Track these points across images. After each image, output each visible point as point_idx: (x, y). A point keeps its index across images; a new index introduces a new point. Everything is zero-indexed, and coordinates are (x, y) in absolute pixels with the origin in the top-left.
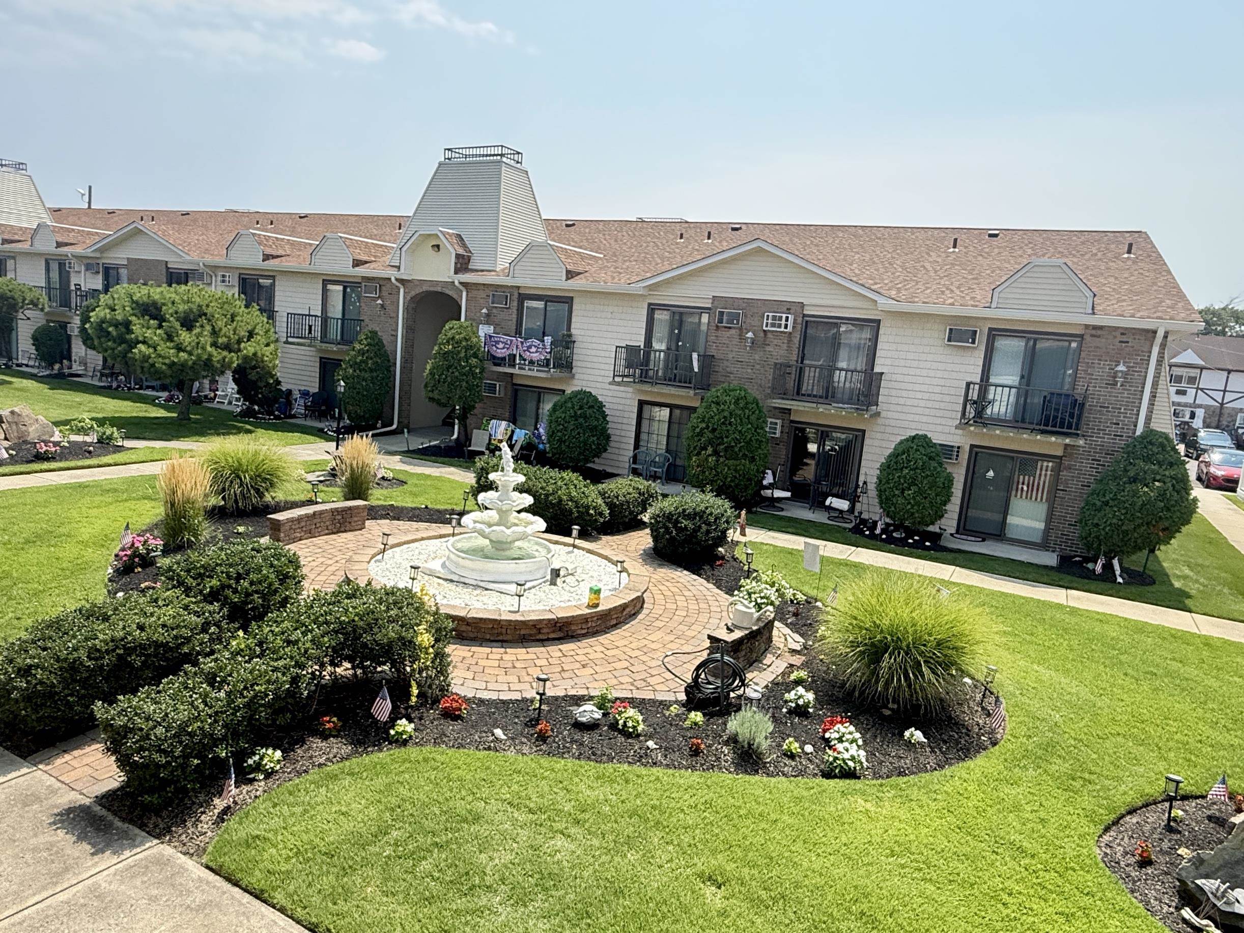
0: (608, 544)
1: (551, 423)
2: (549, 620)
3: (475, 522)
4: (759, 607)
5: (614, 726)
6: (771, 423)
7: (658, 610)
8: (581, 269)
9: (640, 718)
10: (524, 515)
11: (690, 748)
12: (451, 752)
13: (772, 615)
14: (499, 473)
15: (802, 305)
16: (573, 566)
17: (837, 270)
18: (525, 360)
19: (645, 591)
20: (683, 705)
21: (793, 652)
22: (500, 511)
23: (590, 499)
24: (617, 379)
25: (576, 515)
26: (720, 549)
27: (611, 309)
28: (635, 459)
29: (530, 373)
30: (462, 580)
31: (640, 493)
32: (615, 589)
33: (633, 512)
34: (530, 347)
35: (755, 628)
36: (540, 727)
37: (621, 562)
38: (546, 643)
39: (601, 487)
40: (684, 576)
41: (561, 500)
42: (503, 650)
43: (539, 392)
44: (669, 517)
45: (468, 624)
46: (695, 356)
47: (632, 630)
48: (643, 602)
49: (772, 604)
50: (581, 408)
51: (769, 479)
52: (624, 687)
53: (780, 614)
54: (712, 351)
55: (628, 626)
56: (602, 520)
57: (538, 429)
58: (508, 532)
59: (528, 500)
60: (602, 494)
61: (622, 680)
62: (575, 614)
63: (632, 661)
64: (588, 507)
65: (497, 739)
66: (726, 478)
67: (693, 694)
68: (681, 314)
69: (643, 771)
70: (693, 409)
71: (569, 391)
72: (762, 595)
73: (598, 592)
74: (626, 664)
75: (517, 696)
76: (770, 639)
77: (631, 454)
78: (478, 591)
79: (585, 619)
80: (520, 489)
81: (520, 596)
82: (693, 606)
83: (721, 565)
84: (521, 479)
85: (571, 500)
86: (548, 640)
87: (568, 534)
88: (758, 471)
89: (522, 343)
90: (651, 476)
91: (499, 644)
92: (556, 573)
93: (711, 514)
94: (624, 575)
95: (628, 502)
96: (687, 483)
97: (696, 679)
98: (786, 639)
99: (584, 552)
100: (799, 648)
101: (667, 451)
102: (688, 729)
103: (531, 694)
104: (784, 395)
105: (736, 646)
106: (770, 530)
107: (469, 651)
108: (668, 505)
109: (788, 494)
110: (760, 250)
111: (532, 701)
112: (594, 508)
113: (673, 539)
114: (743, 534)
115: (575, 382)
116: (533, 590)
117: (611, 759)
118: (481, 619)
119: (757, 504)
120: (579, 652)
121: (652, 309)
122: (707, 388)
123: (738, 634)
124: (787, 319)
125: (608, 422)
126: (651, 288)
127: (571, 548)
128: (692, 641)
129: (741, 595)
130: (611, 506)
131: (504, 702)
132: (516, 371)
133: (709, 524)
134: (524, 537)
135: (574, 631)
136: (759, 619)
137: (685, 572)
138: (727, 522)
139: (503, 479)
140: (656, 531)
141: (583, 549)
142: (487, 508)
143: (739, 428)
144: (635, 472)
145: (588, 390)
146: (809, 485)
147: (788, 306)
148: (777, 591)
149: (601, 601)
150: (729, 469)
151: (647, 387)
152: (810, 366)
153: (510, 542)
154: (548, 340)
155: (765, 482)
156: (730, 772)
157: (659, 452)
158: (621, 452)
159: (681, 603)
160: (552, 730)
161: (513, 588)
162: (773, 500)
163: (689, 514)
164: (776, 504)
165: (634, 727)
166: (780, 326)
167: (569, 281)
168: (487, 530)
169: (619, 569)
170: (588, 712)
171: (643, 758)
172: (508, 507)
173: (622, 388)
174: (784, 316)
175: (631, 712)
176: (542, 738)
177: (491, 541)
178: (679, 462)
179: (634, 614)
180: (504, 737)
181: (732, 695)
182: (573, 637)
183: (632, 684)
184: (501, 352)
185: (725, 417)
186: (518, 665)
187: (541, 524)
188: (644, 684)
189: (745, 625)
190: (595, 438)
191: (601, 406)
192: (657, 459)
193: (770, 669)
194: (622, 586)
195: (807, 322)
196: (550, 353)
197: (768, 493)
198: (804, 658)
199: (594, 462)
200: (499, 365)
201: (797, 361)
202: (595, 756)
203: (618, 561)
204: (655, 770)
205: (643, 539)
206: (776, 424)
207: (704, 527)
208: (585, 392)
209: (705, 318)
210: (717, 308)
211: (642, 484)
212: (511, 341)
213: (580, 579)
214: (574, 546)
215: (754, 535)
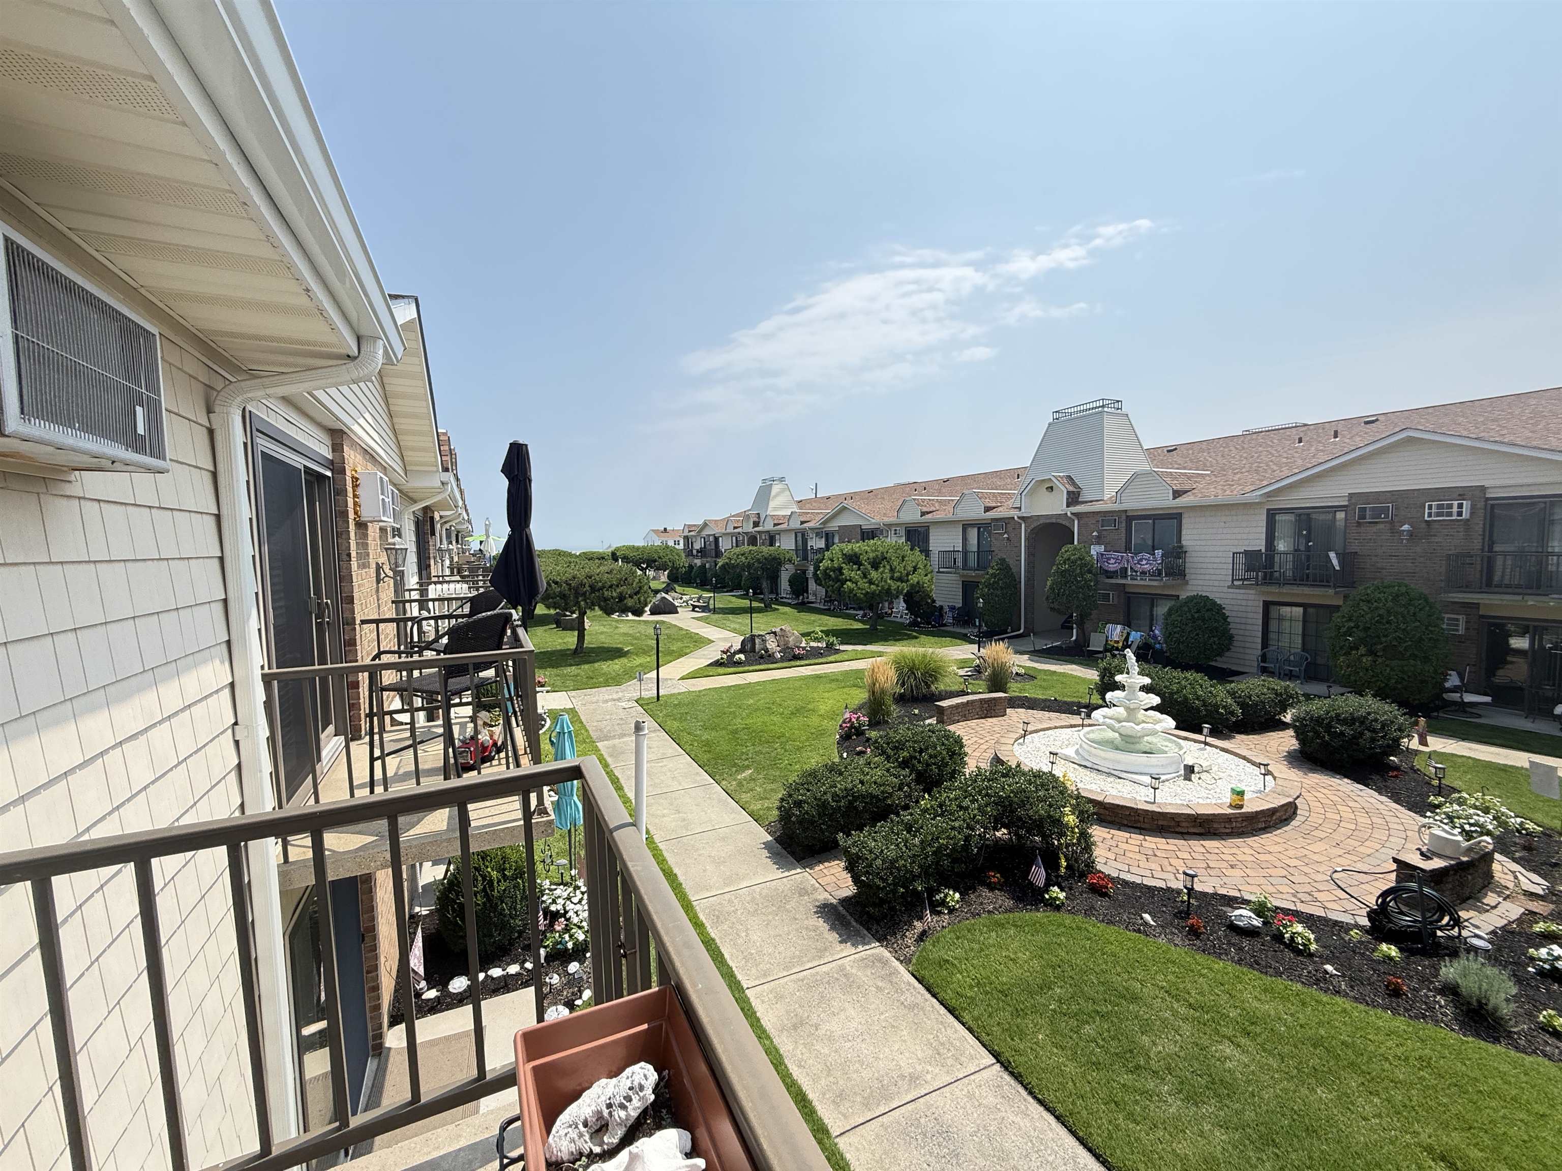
0: (1242, 742)
1: (1167, 624)
2: (1189, 815)
3: (1105, 717)
4: (1468, 835)
5: (1278, 937)
6: (1449, 619)
7: (1316, 819)
8: (1187, 487)
9: (1312, 937)
10: (1151, 712)
11: (1387, 986)
12: (1102, 926)
13: (1491, 847)
14: (1125, 675)
15: (1483, 489)
16: (1208, 763)
17: (1534, 443)
18: (1136, 572)
19: (1298, 797)
20: (1367, 932)
21: (1532, 895)
22: (1127, 709)
23: (1219, 699)
24: (1236, 583)
25: (1204, 713)
26: (1392, 758)
27: (1224, 519)
28: (1264, 658)
29: (1142, 583)
30: (1096, 767)
31: (1276, 694)
32: (1260, 792)
33: (1270, 712)
34: (1141, 560)
35: (1465, 859)
36: (1191, 921)
37: (1265, 765)
38: (1186, 836)
39: (1229, 687)
40: (1346, 785)
41: (1186, 698)
42: (1142, 837)
43: (1153, 599)
44: (1318, 721)
45: (1105, 808)
46: (1332, 555)
47: (1286, 836)
48: (1296, 808)
49: (1489, 833)
50: (1198, 611)
51: (1453, 680)
52: (1284, 897)
53: (1503, 845)
54: (1354, 548)
55: (1279, 831)
56: (1234, 719)
57: (1153, 631)
58: (1136, 727)
59: (1156, 700)
60: (1232, 694)
61: (1281, 889)
62: (1216, 812)
63: (1290, 870)
64: (1216, 706)
65: (1146, 924)
66: (1389, 679)
67: (1381, 922)
68: (1308, 515)
69: (1325, 998)
70: (1338, 607)
71: (1183, 596)
72: (1472, 821)
73: (1241, 794)
74: (1285, 873)
75: (1161, 884)
76: (1489, 875)
77: (1259, 652)
78: (1112, 779)
79: (1226, 819)
80: (1145, 689)
81: (1155, 789)
82: (1363, 820)
83: (1396, 776)
84: (1147, 681)
85: (1198, 699)
86: (1188, 833)
87: (1200, 732)
88: (1435, 671)
89: (1132, 557)
90: (1286, 675)
91: (1138, 831)
92: (1190, 770)
93: (1376, 720)
94: (1269, 778)
95: (1261, 702)
96: (1334, 682)
97: (1383, 906)
98: (1516, 877)
99: (1218, 751)
100: (1541, 892)
101: (1304, 650)
102: (1379, 962)
103: (1178, 885)
104: (1466, 587)
105: (1437, 877)
106: (1463, 740)
107: (1109, 832)
108: (1317, 707)
109: (1488, 699)
110: (1410, 440)
111: (1179, 892)
112: (1224, 707)
113: (1325, 745)
114: (1423, 742)
115: (1189, 587)
116: (1167, 783)
117: (1279, 974)
118: (1118, 805)
119: (1437, 709)
120: (1224, 850)
121: (1272, 515)
122: (1352, 585)
123: (1437, 863)
124: (1460, 506)
125: (1229, 623)
126: (1268, 495)
127: (1203, 745)
128: (1367, 859)
129: (1437, 818)
130: (1243, 705)
131: (1149, 888)
132: (1128, 581)
133: (1374, 731)
134: (1154, 733)
135: (1216, 829)
136: (1470, 850)
137: (1346, 780)
138: (1400, 730)
139: (1129, 681)
140: (1302, 733)
141: (1216, 747)
142: (1114, 705)
143: (1402, 626)
144: (1264, 670)
145: (1204, 594)
146: (1521, 689)
147: (1462, 493)
148: (1495, 818)
149: (1245, 803)
150: (1392, 669)
151: (1274, 589)
152: (1505, 554)
153: (1139, 737)
154: (1159, 553)
155: (1447, 685)
156: (1453, 1030)
157: (1293, 651)
158: (1247, 651)
159: (1346, 813)
160: (1205, 927)
161: (1147, 779)
162: (1463, 706)
163: (1345, 719)
164: (1468, 709)
165: (1304, 945)
166: (1450, 514)
167: (1177, 500)
168: (1117, 725)
169: (1263, 772)
170: (1244, 916)
171: (1321, 981)
172: (1135, 706)
173: (1242, 591)
174: (1456, 503)
175: (1299, 928)
176: (1194, 933)
177: (1120, 734)
178: (1320, 661)
179: (1286, 820)
180: (1152, 923)
181: (1439, 933)
182: (1215, 834)
183: (1295, 896)
184: (1113, 566)
185: (1379, 615)
186: (1158, 853)
187: (1170, 722)
188: (1309, 898)
189: (1450, 853)
190: (1216, 639)
191: (1220, 608)
192: (1292, 658)
193: (1494, 911)
194: (1267, 789)
195: (1493, 506)
196: (1162, 563)
197: (1455, 696)
198: (1552, 906)
199: (1216, 661)
200: (1112, 578)
201: (1482, 550)
202: (1261, 967)
203: (1260, 764)
204: (1338, 999)
205: (1287, 740)
206: (1457, 620)
207: (1368, 734)
208: (1201, 596)
209: (1341, 515)
210: (1356, 504)
211: (1279, 685)
212: (1122, 557)
213: (1217, 777)
214: (1206, 744)
215: (1437, 744)
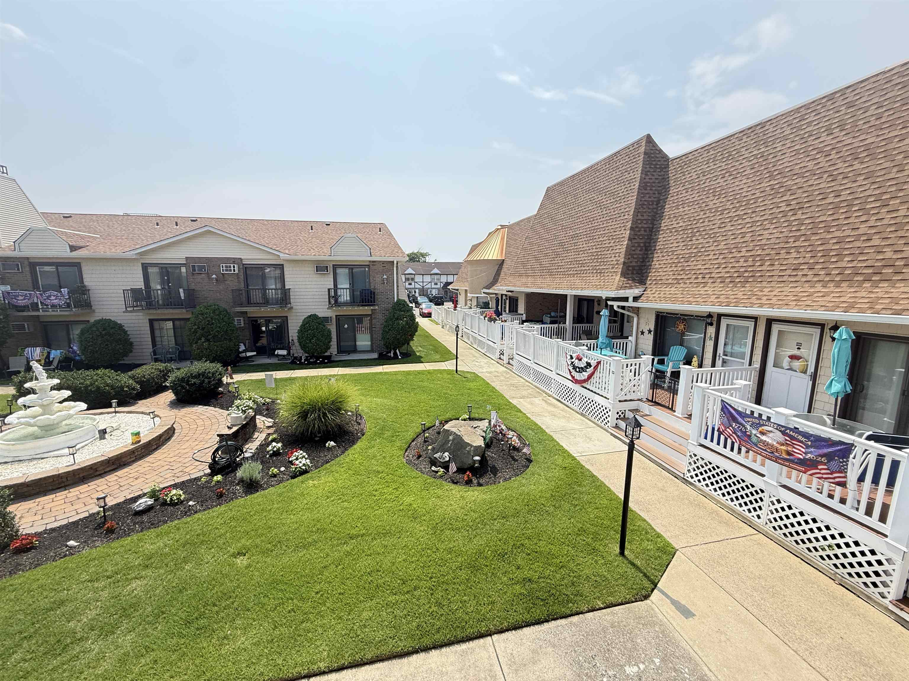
0: (143, 405)
1: (81, 341)
2: (102, 461)
3: (19, 418)
4: (244, 412)
5: (164, 503)
6: (237, 320)
7: (185, 431)
8: (81, 244)
9: (181, 492)
10: (66, 404)
11: (217, 496)
12: (28, 573)
13: (253, 414)
14: (34, 382)
15: (241, 259)
16: (117, 424)
17: (256, 242)
18: (47, 305)
19: (174, 423)
20: (210, 475)
21: (269, 427)
22: (42, 406)
23: (122, 382)
24: (128, 309)
25: (114, 393)
26: (220, 389)
27: (114, 268)
28: (155, 353)
29: (54, 313)
30: (17, 459)
31: (160, 371)
32: (152, 428)
33: (158, 382)
34: (50, 296)
35: (244, 423)
36: (106, 526)
37: (152, 413)
38: (103, 476)
39: (130, 373)
40: (200, 409)
41: (98, 388)
42: (67, 491)
43: (67, 325)
44: (182, 380)
45: (28, 486)
46: (181, 290)
47: (169, 447)
48: (174, 429)
49: (251, 408)
50: (104, 330)
51: (242, 348)
52: (168, 480)
53: (258, 411)
54: (193, 286)
55: (165, 446)
56: (135, 392)
57: (72, 348)
58: (52, 417)
59: (67, 393)
60: (133, 377)
61: (166, 477)
62: (122, 451)
63: (171, 464)
64: (122, 387)
65: (71, 547)
66: (217, 352)
67: (214, 468)
68: (166, 268)
69: (189, 519)
70: (188, 319)
71: (92, 320)
72: (245, 405)
73: (138, 434)
74: (168, 467)
75: (86, 514)
76: (255, 426)
77: (151, 350)
78: (35, 462)
79: (131, 452)
80: (58, 388)
81: (73, 454)
82: (208, 423)
83: (221, 397)
84: (56, 381)
85: (107, 386)
86: (105, 472)
87: (110, 406)
88: (235, 345)
89: (41, 295)
90: (168, 360)
91: (63, 489)
92: (103, 433)
93: (209, 372)
94: (157, 419)
95: (152, 378)
96: (193, 359)
97: (214, 459)
98: (264, 423)
99: (125, 414)
100: (271, 425)
101: (176, 344)
102: (214, 486)
103: (96, 509)
104: (241, 305)
105: (235, 435)
106: (248, 373)
107: (34, 502)
108: (180, 374)
109: (255, 353)
110: (209, 232)
111: (98, 513)
112: (127, 387)
113: (188, 391)
114: (232, 378)
115: (96, 314)
116: (86, 447)
117: (165, 522)
118: (40, 479)
119: (238, 362)
120: (132, 472)
121: (145, 267)
122: (194, 307)
123: (235, 429)
124: (234, 267)
125: (129, 335)
126: (141, 254)
127: (114, 414)
128: (209, 441)
129: (233, 409)
130: (140, 383)
131: (73, 523)
132: (41, 313)
133: (210, 378)
134: (70, 417)
135: (124, 462)
136: (246, 418)
137: (200, 406)
138: (221, 375)
139: (38, 385)
140: (175, 389)
141: (123, 412)
142: (29, 407)
143: (218, 325)
144: (156, 360)
145: (107, 318)
146: (266, 347)
147: (234, 261)
148: (253, 401)
149: (142, 439)
150: (217, 347)
151: (151, 311)
152: (253, 289)
153: (58, 424)
154: (65, 291)
155: (240, 350)
156: (243, 497)
157: (171, 346)
158: (144, 350)
159: (200, 422)
160: (118, 524)
161: (66, 451)
162: (247, 358)
163: (195, 376)
164: (250, 359)
165: (178, 499)
166: (231, 270)
167: (74, 253)
168: (32, 421)
169: (152, 416)
170: (146, 502)
171: (189, 512)
172: (48, 402)
173: (134, 314)
174: (232, 265)
175: (174, 492)
176: (111, 531)
177: (39, 427)
178: (185, 349)
179: (169, 438)
180: (77, 544)
181: (238, 459)
182: (124, 465)
183: (173, 476)
184: (21, 302)
185: (208, 321)
186: (82, 496)
187: (83, 406)
188: (181, 474)
189: (238, 423)
190: (121, 346)
191: (120, 326)
192: (171, 350)
193: (258, 440)
194: (156, 425)
195: (246, 268)
196: (69, 298)
197: (243, 355)
198: (274, 428)
199: (124, 360)
200: (23, 311)
201: (245, 287)
202: (153, 525)
203: (150, 413)
204: (196, 516)
205: (169, 396)
206: (240, 320)
207: (206, 380)
208: (105, 319)
209: (183, 270)
210: (190, 263)
211: (161, 366)
212: (30, 294)
213: (124, 430)
214: (116, 412)
215: (238, 377)
